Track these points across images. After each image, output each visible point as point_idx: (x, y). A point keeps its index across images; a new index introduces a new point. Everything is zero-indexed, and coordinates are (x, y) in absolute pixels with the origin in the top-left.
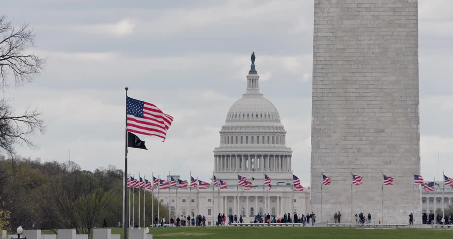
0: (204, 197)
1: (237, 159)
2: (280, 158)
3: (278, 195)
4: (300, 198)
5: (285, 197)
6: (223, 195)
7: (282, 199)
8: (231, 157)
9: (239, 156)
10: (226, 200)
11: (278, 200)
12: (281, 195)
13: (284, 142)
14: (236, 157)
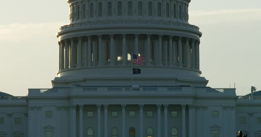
0: (39, 108)
1: (102, 44)
2: (180, 42)
3: (183, 102)
4: (225, 108)
5: (197, 108)
6: (75, 102)
7: (191, 111)
8: (89, 41)
9: (106, 37)
10: (81, 111)
11: (184, 111)
12: (190, 102)
13: (186, 17)
14: (100, 40)
